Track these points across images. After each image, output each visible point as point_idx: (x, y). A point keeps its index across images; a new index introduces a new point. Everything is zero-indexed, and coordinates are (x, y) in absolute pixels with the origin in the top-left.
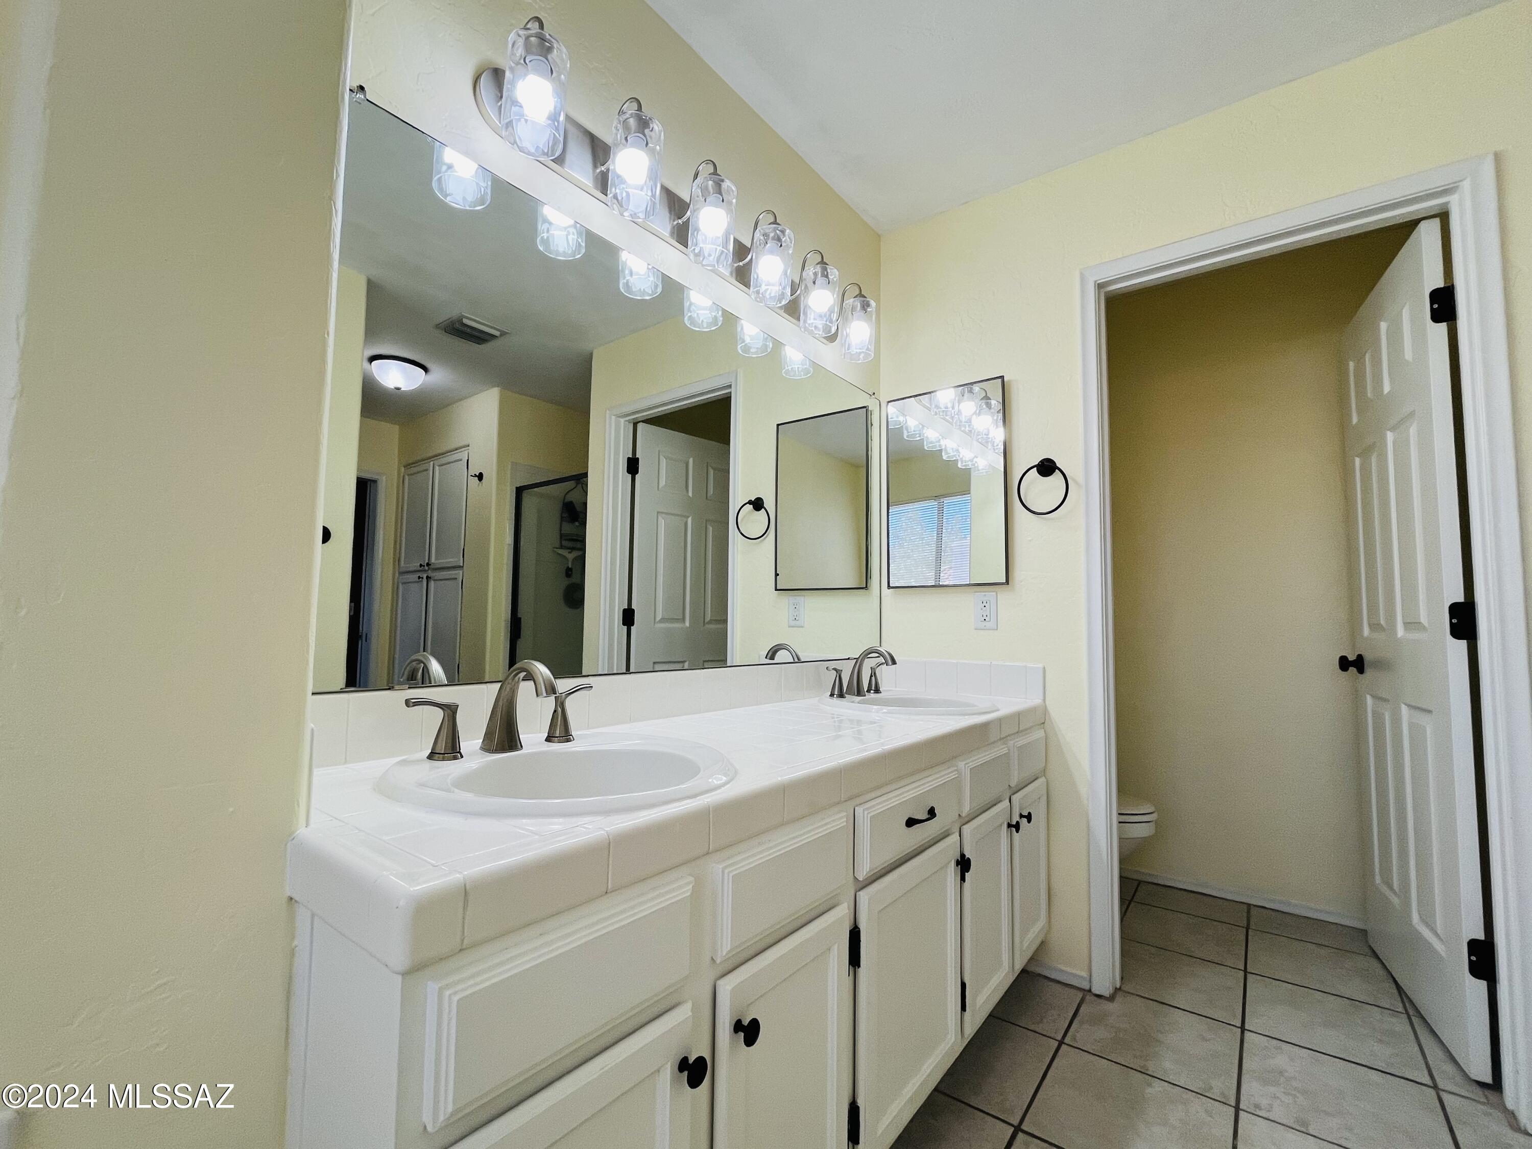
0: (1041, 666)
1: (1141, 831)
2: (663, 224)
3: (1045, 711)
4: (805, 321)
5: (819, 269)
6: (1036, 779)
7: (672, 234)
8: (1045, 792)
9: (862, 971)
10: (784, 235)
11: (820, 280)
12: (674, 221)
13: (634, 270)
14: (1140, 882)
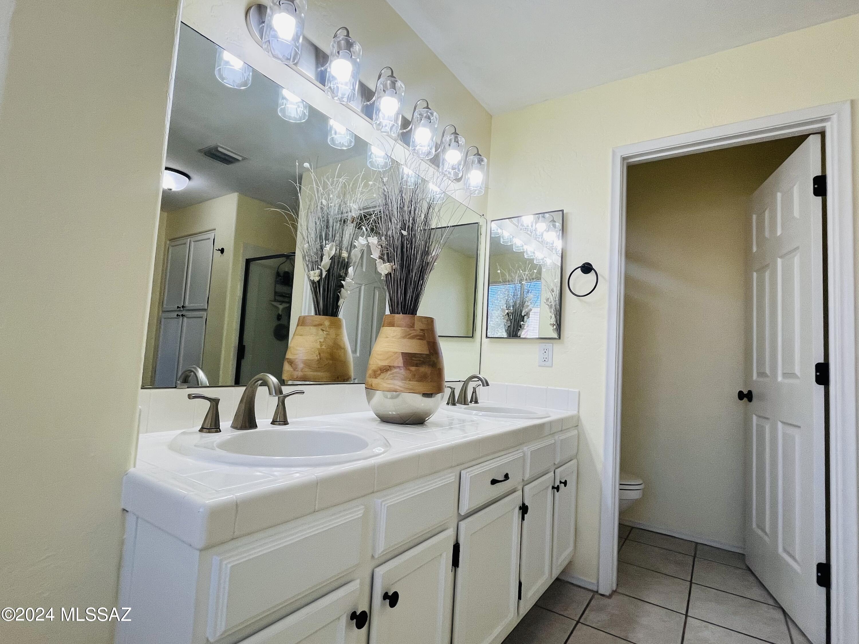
0: (577, 390)
1: (634, 495)
2: (357, 105)
3: (578, 419)
4: (443, 169)
5: (453, 137)
6: (570, 461)
7: (362, 111)
8: (576, 469)
9: (460, 570)
10: (433, 116)
11: (453, 143)
12: (364, 102)
13: (338, 131)
14: (632, 528)
